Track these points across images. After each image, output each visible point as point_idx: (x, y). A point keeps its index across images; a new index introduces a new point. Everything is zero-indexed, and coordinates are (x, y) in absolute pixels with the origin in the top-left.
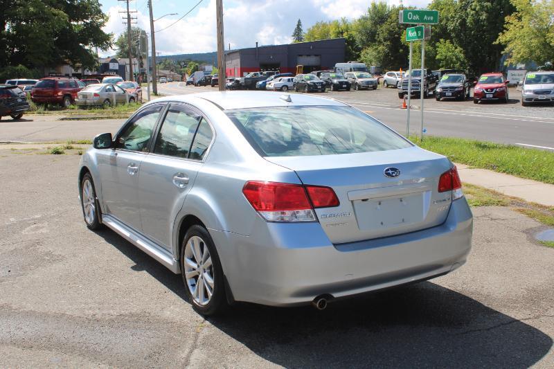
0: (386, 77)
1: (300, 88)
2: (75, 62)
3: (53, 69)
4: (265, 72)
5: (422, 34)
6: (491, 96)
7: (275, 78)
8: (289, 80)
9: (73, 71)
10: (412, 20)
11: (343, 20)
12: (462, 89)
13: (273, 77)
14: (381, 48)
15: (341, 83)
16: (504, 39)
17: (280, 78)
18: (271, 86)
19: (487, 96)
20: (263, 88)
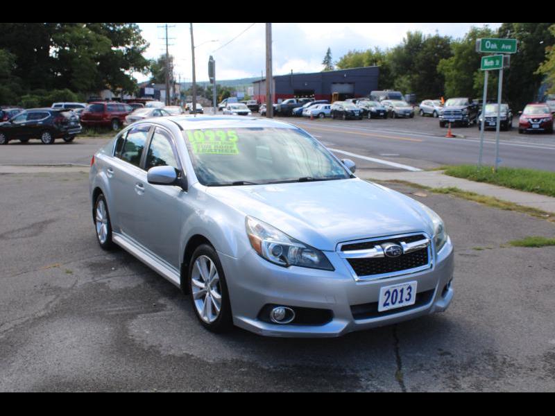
0: (423, 105)
1: (338, 115)
2: (115, 87)
3: (95, 93)
4: (301, 99)
5: (500, 63)
6: (538, 126)
7: (311, 105)
8: (326, 108)
9: (113, 96)
10: (490, 49)
11: (377, 49)
12: (505, 119)
13: (309, 104)
14: (416, 76)
15: (379, 111)
16: (545, 68)
17: (316, 105)
18: (308, 113)
19: (533, 126)
20: (299, 115)
